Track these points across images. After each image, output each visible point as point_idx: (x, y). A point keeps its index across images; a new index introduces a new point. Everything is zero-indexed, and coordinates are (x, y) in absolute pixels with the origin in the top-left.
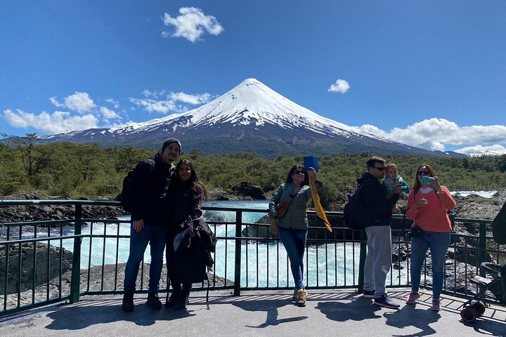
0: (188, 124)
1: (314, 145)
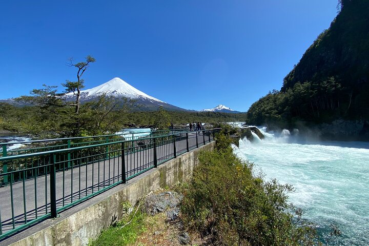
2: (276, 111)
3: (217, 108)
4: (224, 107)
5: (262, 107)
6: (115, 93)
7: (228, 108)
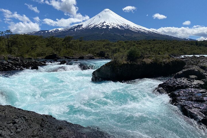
0: (81, 28)
1: (133, 36)
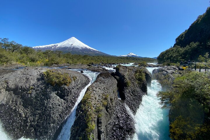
2: (181, 57)
3: (129, 54)
4: (133, 54)
5: (169, 54)
6: (72, 45)
7: (135, 55)
